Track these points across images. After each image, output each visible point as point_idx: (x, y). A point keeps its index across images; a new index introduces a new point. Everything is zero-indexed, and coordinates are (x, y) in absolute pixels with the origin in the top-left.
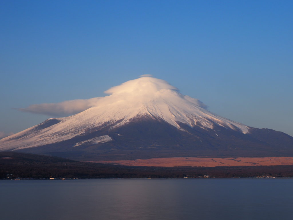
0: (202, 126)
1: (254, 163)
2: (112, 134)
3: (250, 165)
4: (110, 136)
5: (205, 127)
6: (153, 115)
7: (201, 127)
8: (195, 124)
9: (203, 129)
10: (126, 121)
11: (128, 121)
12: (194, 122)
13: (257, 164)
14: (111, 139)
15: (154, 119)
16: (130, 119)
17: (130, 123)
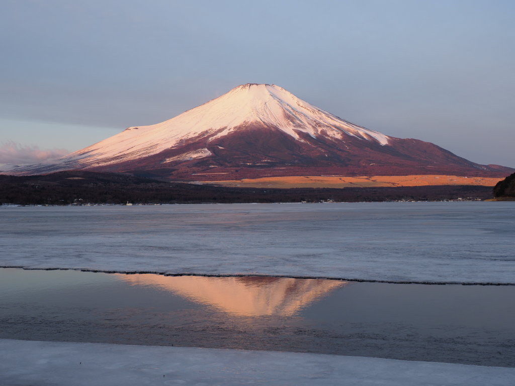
0: (328, 136)
1: (393, 184)
2: (212, 147)
3: (389, 185)
4: (209, 149)
5: (331, 137)
6: (264, 122)
7: (327, 138)
8: (319, 133)
9: (329, 140)
10: (229, 130)
11: (232, 130)
12: (317, 131)
13: (397, 185)
14: (211, 154)
15: (266, 126)
16: (235, 128)
17: (235, 132)
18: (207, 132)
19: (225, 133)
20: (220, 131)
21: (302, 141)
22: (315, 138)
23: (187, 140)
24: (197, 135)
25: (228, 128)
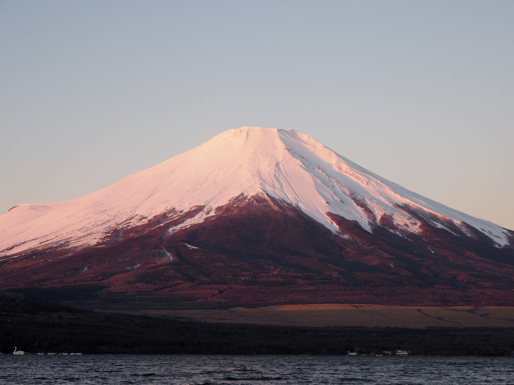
0: (396, 228)
2: (175, 245)
5: (402, 231)
6: (273, 199)
7: (393, 231)
8: (378, 222)
9: (398, 236)
10: (208, 213)
11: (212, 214)
14: (172, 258)
17: (218, 218)
18: (164, 216)
19: (199, 219)
20: (191, 214)
21: (346, 236)
22: (370, 231)
23: (127, 232)
24: (145, 221)
25: (205, 210)
